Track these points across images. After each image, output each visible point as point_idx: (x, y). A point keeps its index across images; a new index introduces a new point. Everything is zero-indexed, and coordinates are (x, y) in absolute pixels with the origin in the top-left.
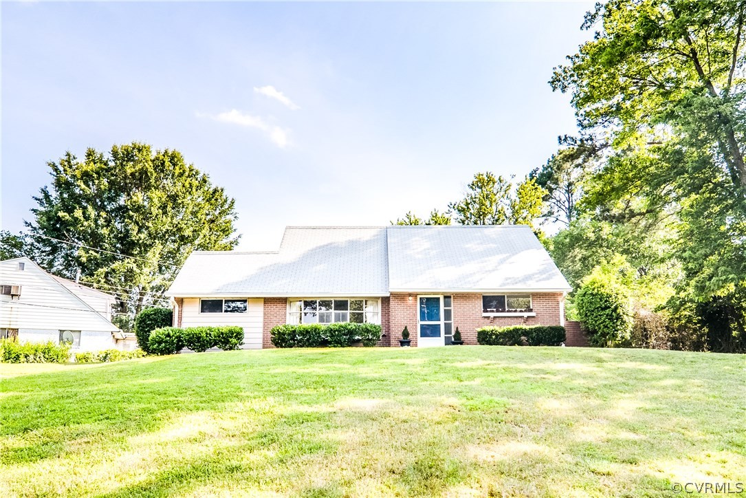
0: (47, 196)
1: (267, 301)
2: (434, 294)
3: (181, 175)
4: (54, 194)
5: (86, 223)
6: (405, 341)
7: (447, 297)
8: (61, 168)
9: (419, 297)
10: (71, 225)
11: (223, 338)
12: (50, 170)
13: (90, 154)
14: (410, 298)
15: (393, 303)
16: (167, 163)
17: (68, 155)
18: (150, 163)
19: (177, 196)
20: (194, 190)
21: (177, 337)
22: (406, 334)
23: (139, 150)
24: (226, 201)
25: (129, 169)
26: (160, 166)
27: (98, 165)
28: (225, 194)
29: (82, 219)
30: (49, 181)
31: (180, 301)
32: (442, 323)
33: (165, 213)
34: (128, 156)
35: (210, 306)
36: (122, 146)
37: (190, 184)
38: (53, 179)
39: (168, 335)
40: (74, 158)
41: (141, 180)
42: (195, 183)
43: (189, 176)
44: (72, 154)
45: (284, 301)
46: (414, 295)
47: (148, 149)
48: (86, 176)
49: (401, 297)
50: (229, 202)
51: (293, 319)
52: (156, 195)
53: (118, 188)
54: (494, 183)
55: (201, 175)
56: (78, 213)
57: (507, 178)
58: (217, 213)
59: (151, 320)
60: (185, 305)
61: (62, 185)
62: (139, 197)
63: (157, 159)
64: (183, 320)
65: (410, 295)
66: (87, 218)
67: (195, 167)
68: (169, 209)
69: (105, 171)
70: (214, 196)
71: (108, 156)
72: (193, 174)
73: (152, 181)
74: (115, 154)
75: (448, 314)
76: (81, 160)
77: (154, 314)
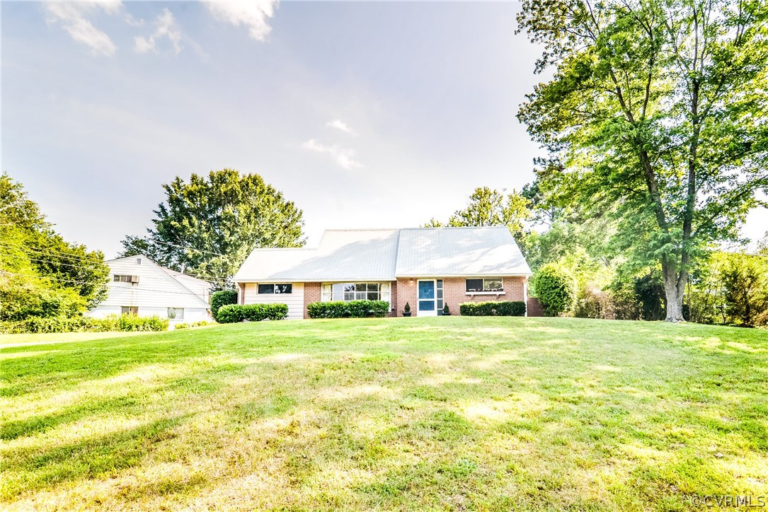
0: (163, 210)
1: (307, 285)
2: (429, 278)
3: (261, 193)
4: (168, 208)
5: (191, 230)
6: (407, 313)
7: (439, 281)
8: (173, 189)
9: (418, 281)
10: (180, 231)
11: (272, 312)
12: (165, 190)
13: (194, 178)
14: (412, 282)
15: (399, 285)
16: (250, 184)
17: (177, 179)
18: (237, 184)
19: (259, 208)
20: (271, 204)
21: (238, 312)
22: (407, 308)
23: (230, 175)
24: (296, 212)
25: (223, 189)
26: (245, 186)
27: (200, 186)
28: (295, 206)
29: (188, 226)
30: (164, 199)
31: (243, 285)
32: (435, 300)
33: (249, 221)
34: (221, 179)
35: (265, 288)
36: (218, 172)
37: (268, 199)
38: (167, 197)
39: (232, 310)
40: (182, 181)
41: (231, 197)
42: (272, 199)
43: (267, 194)
44: (180, 178)
45: (319, 284)
46: (414, 279)
47: (236, 174)
48: (191, 195)
49: (405, 280)
50: (298, 212)
51: (326, 298)
52: (242, 207)
53: (217, 203)
54: (490, 196)
55: (277, 192)
56: (185, 222)
58: (290, 221)
59: (221, 299)
60: (246, 288)
61: (175, 201)
62: (229, 209)
63: (243, 181)
64: (246, 299)
65: (411, 279)
66: (192, 225)
67: (272, 187)
68: (252, 218)
69: (204, 190)
70: (287, 208)
71: (207, 179)
72: (270, 192)
73: (240, 197)
74: (212, 177)
75: (440, 293)
76: (187, 182)
77: (224, 295)
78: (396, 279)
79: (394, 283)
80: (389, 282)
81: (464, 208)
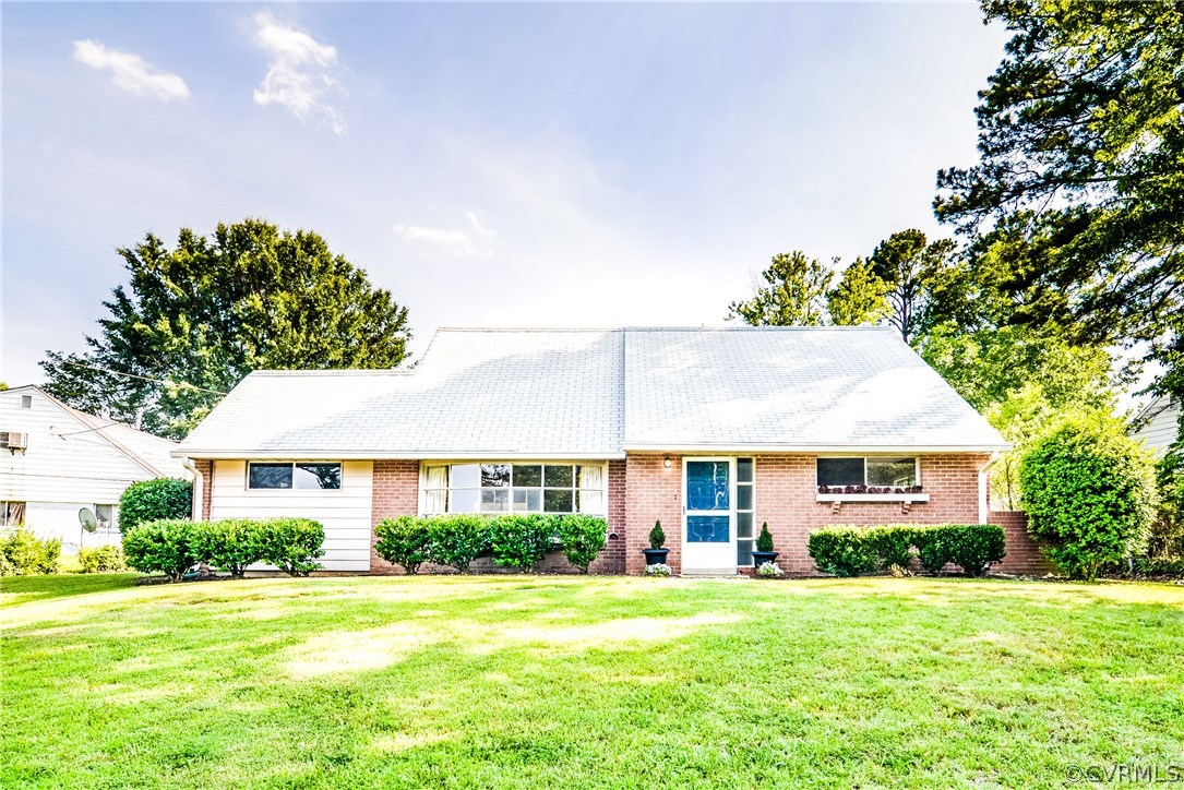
0: (124, 301)
1: (380, 466)
3: (322, 270)
4: (134, 298)
5: (175, 341)
7: (744, 462)
8: (140, 258)
10: (154, 343)
12: (123, 260)
13: (185, 237)
14: (668, 462)
15: (632, 472)
16: (299, 252)
17: (150, 238)
18: (272, 250)
19: (317, 301)
20: (342, 294)
23: (258, 232)
24: (394, 311)
25: (244, 260)
26: (286, 253)
27: (196, 253)
28: (392, 300)
29: (170, 333)
30: (125, 278)
33: (296, 325)
34: (241, 238)
36: (233, 226)
37: (336, 283)
38: (130, 276)
40: (160, 243)
41: (260, 277)
42: (343, 282)
43: (336, 273)
44: (156, 236)
46: (677, 457)
47: (271, 232)
48: (176, 271)
49: (648, 459)
50: (398, 312)
52: (281, 298)
53: (233, 288)
54: (804, 271)
55: (355, 271)
56: (164, 325)
57: (825, 263)
58: (382, 329)
61: (146, 284)
62: (255, 301)
63: (284, 244)
64: (214, 502)
65: (667, 456)
66: (178, 331)
67: (347, 259)
68: (303, 319)
69: (206, 262)
70: (375, 302)
71: (212, 242)
72: (343, 268)
73: (277, 278)
74: (221, 236)
76: (171, 246)
77: (154, 492)
78: (623, 456)
79: (617, 467)
80: (603, 461)
81: (748, 298)
